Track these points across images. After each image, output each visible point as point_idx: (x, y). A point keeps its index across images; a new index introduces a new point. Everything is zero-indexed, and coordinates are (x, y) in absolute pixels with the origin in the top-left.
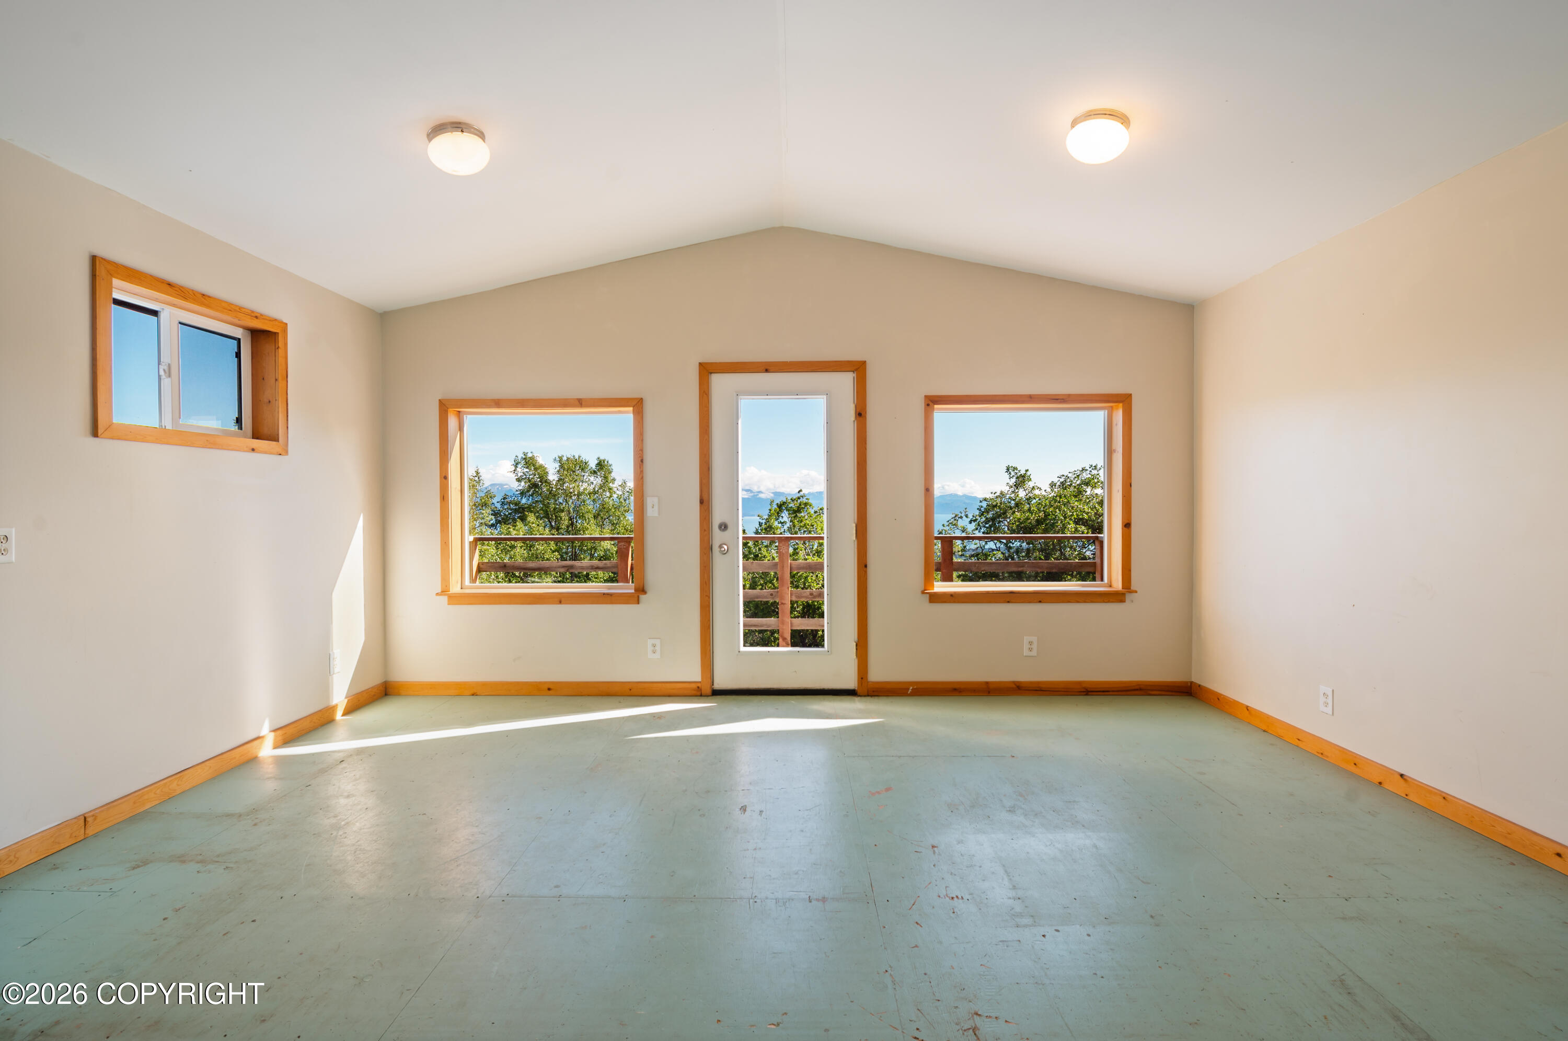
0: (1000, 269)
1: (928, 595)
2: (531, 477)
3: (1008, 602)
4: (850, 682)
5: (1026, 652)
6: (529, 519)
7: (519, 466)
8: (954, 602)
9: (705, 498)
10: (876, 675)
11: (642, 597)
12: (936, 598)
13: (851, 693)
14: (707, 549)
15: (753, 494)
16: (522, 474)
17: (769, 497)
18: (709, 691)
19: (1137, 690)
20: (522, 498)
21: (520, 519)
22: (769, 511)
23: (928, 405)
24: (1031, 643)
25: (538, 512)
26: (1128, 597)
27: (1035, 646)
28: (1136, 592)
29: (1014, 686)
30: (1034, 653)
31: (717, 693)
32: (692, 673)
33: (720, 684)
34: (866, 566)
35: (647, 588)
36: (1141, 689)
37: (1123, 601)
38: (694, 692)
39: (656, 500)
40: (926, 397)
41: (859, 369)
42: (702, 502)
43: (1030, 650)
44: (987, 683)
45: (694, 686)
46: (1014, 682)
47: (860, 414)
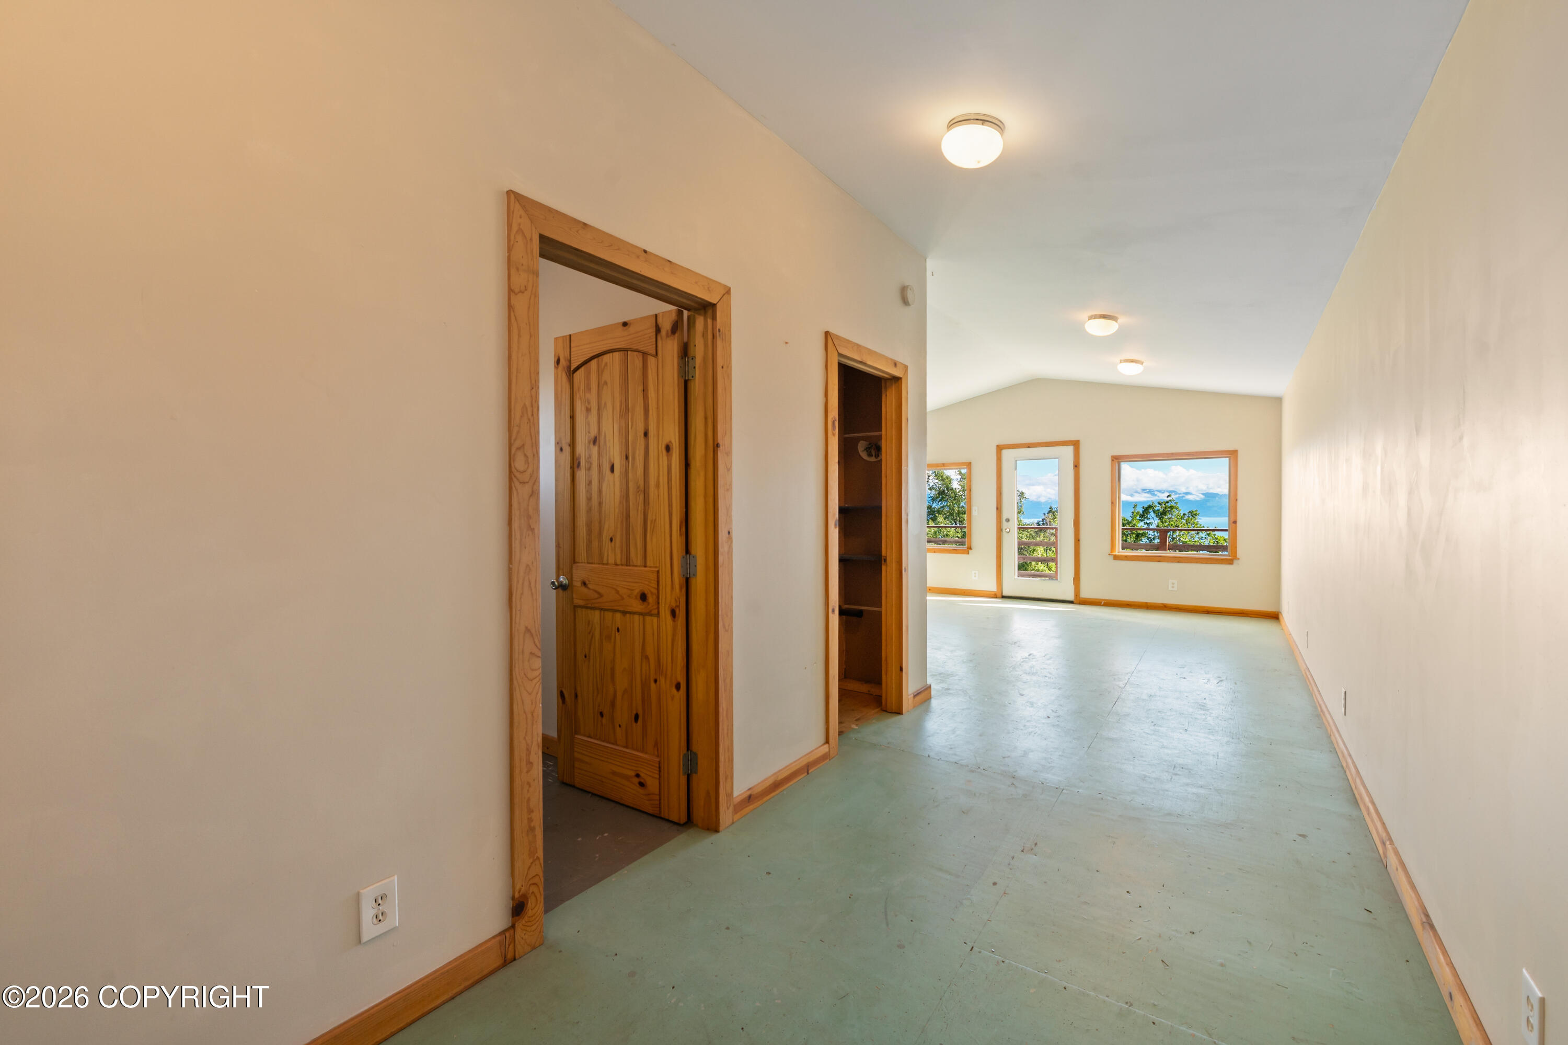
0: (1153, 388)
1: (1113, 556)
2: (940, 486)
3: (1178, 562)
4: (1071, 598)
5: (1170, 589)
6: (939, 520)
7: (931, 478)
8: (1127, 560)
9: (999, 507)
10: (1085, 594)
11: (970, 551)
12: (1116, 558)
13: (1071, 602)
14: (1000, 530)
15: (1178, 496)
16: (933, 484)
17: (1198, 499)
18: (1000, 596)
19: (1241, 613)
20: (933, 503)
21: (932, 520)
22: (1131, 514)
23: (1113, 460)
24: (1173, 584)
25: (945, 514)
26: (1235, 562)
27: (1176, 585)
28: (1239, 559)
29: (1162, 605)
30: (1175, 589)
31: (1003, 597)
32: (992, 587)
33: (1005, 594)
34: (1079, 540)
35: (972, 547)
36: (1243, 613)
37: (1232, 564)
38: (993, 596)
39: (976, 508)
40: (1112, 456)
41: (1076, 444)
42: (997, 509)
43: (1173, 587)
44: (1146, 603)
45: (993, 593)
46: (1162, 604)
47: (1076, 466)
